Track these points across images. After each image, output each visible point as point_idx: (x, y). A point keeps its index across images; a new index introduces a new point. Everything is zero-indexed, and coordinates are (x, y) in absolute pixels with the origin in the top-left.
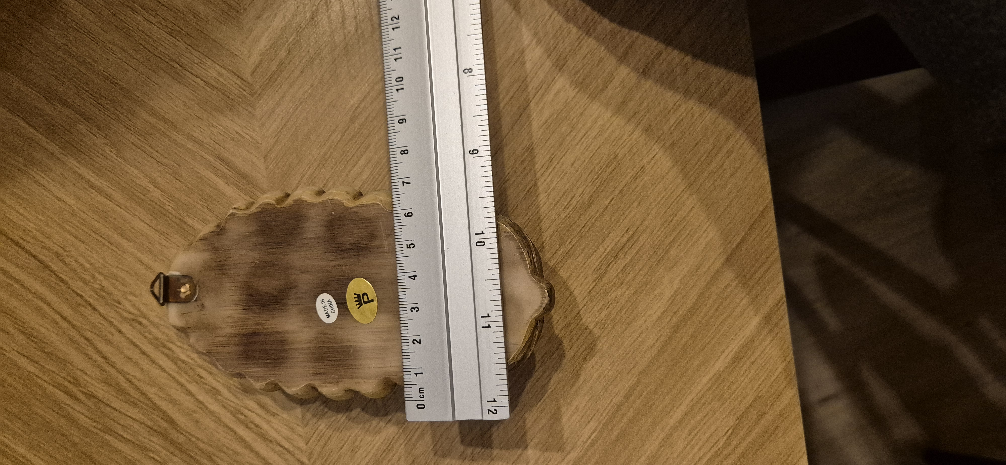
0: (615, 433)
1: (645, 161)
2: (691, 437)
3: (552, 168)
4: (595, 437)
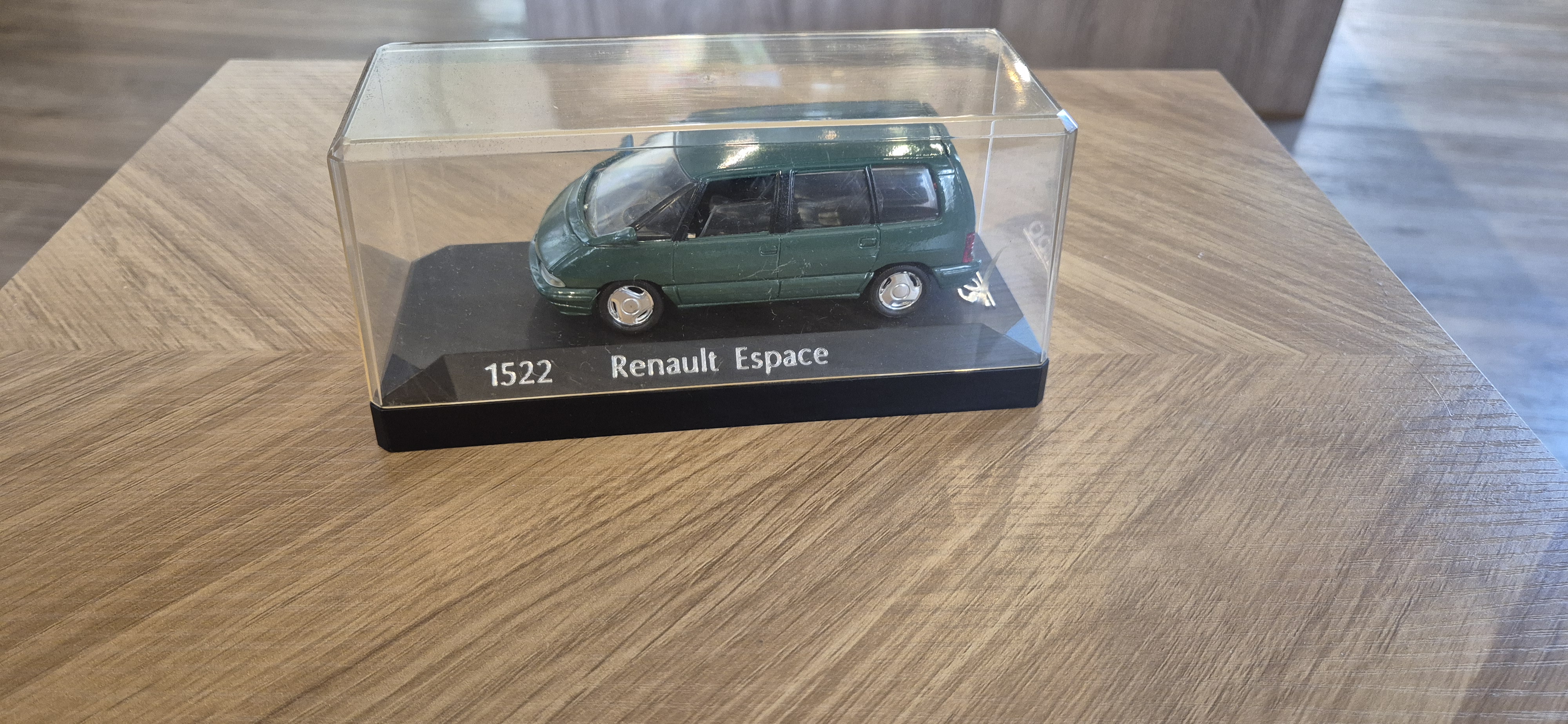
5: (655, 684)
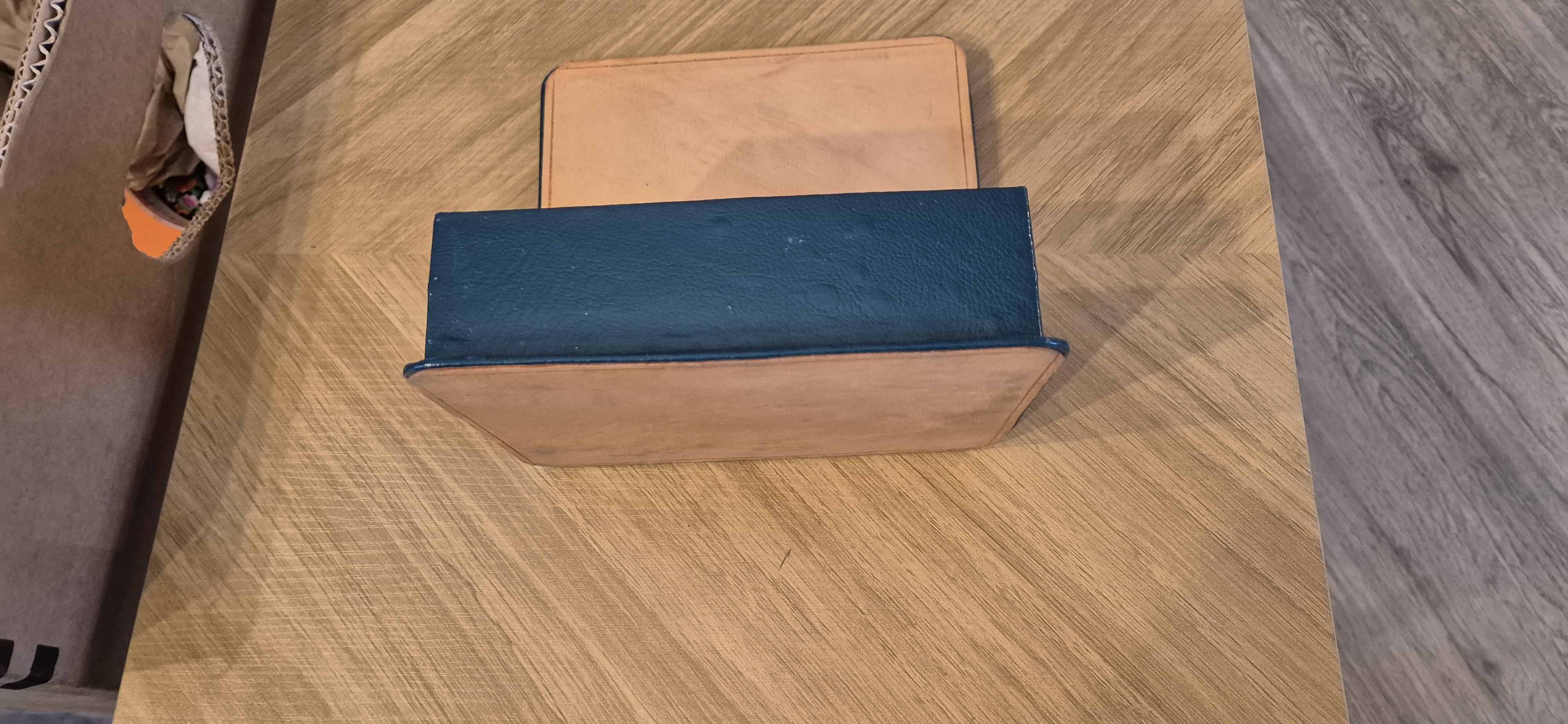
5: (772, 24)
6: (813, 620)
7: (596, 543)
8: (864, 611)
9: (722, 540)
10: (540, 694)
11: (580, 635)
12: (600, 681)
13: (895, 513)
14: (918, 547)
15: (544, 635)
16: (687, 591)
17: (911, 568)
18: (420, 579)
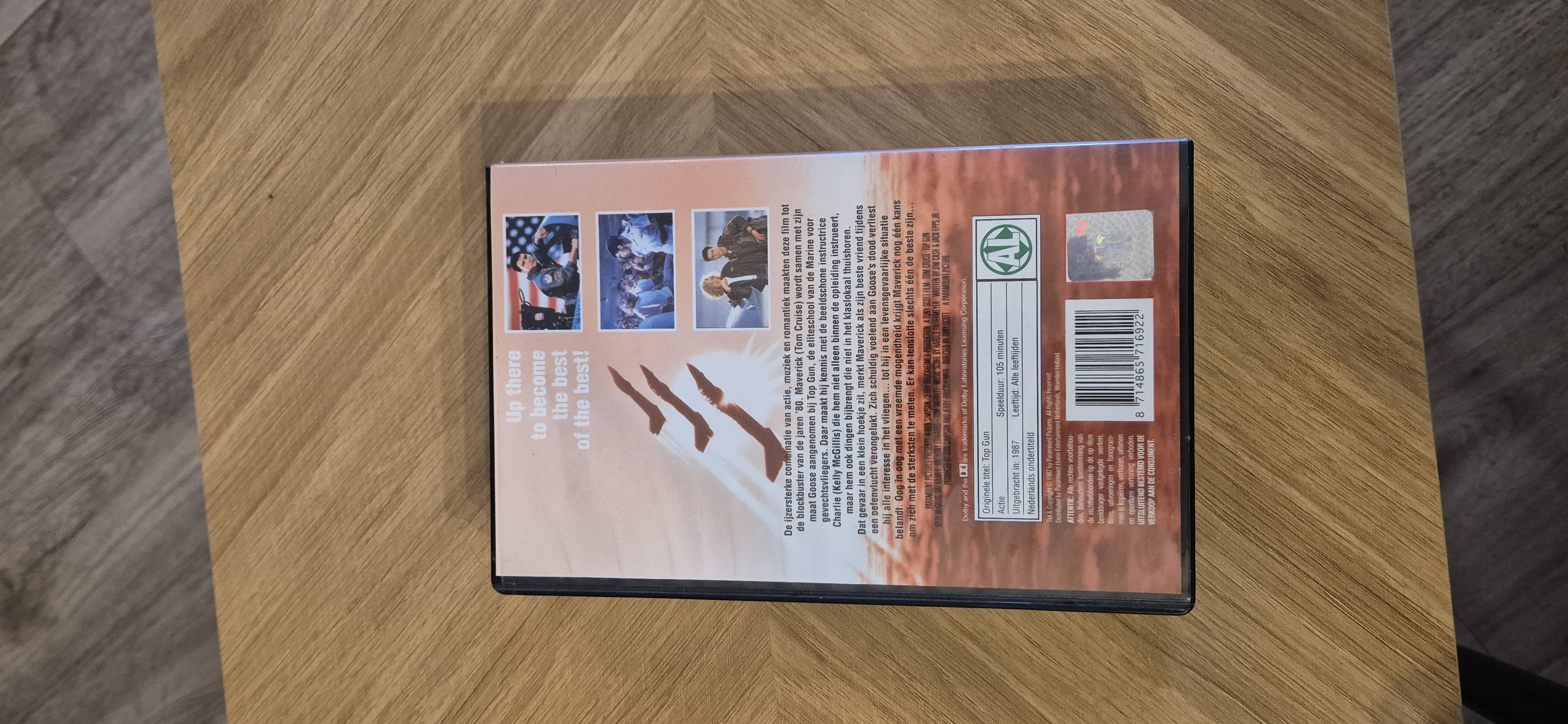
0: (388, 307)
1: (346, 620)
2: (305, 299)
3: (448, 619)
4: (410, 305)
6: (371, 531)
7: (416, 305)
8: (385, 579)
9: (433, 432)
10: (277, 280)
11: (331, 308)
12: (295, 335)
13: (478, 604)
14: (449, 630)
15: (327, 273)
16: (382, 404)
17: (427, 624)
18: (362, 136)
